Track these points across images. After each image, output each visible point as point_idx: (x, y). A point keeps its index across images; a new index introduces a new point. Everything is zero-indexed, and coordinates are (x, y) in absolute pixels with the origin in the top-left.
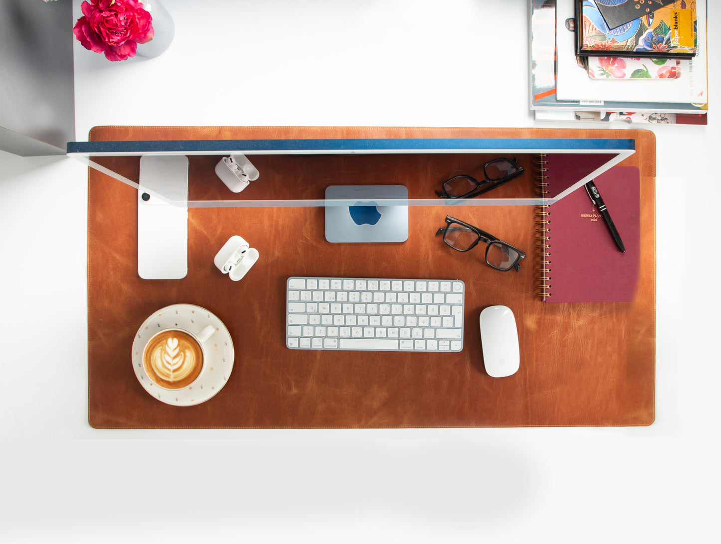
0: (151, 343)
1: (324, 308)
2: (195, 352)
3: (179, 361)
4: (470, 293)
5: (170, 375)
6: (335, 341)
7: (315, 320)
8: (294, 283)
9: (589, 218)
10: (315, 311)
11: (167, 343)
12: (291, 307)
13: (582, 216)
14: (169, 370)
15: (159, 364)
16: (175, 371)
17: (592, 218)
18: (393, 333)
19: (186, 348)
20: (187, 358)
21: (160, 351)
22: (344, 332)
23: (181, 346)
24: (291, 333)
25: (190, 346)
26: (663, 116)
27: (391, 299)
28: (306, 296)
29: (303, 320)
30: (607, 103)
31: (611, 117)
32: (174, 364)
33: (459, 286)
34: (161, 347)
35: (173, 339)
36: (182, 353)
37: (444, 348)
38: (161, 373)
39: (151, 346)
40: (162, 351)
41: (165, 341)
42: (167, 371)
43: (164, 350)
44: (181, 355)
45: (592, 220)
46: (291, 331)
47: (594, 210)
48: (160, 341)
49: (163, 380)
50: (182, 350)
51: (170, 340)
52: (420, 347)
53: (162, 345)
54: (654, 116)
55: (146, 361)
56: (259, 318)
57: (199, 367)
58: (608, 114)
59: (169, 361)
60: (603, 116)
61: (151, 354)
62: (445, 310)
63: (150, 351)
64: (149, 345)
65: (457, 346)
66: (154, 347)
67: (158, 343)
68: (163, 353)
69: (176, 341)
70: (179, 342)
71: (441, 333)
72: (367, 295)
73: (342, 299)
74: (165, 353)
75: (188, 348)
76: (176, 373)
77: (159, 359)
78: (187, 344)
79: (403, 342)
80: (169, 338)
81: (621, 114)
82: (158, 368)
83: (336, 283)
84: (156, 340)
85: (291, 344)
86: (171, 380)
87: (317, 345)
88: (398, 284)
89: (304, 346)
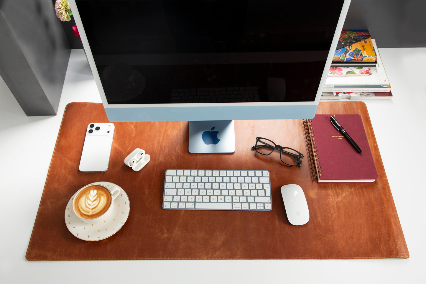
0: (79, 194)
1: (187, 186)
2: (107, 197)
3: (96, 203)
4: (273, 179)
5: (90, 211)
6: (193, 204)
7: (181, 192)
8: (169, 172)
9: (338, 137)
10: (181, 187)
11: (89, 193)
12: (167, 185)
13: (333, 136)
14: (89, 208)
15: (83, 206)
16: (93, 209)
17: (339, 137)
18: (228, 199)
19: (101, 195)
20: (101, 201)
21: (84, 198)
22: (199, 199)
23: (98, 194)
24: (166, 200)
25: (104, 193)
26: (367, 94)
27: (226, 181)
28: (176, 179)
29: (174, 192)
30: (336, 87)
31: (340, 95)
32: (93, 205)
33: (266, 173)
34: (86, 196)
35: (93, 190)
36: (99, 198)
37: (260, 207)
38: (84, 211)
39: (79, 196)
40: (86, 198)
41: (88, 192)
42: (88, 210)
43: (87, 197)
44: (98, 199)
45: (339, 138)
46: (166, 198)
47: (339, 134)
48: (85, 193)
49: (84, 215)
50: (99, 196)
51: (92, 191)
52: (245, 207)
53: (86, 195)
54: (362, 94)
55: (75, 204)
56: (147, 193)
57: (108, 206)
58: (338, 93)
59: (89, 204)
60: (335, 94)
61: (79, 200)
62: (259, 186)
63: (78, 199)
64: (78, 195)
65: (269, 207)
66: (81, 196)
67: (84, 193)
68: (86, 199)
69: (95, 191)
70: (97, 192)
71: (257, 199)
72: (212, 178)
73: (198, 180)
74: (88, 199)
75: (103, 195)
76: (93, 210)
77: (84, 203)
78: (102, 192)
79: (235, 205)
80: (91, 190)
81: (344, 93)
82: (83, 208)
83: (194, 172)
84: (83, 192)
85: (166, 206)
86: (90, 214)
87: (182, 206)
88: (230, 172)
89: (173, 207)
